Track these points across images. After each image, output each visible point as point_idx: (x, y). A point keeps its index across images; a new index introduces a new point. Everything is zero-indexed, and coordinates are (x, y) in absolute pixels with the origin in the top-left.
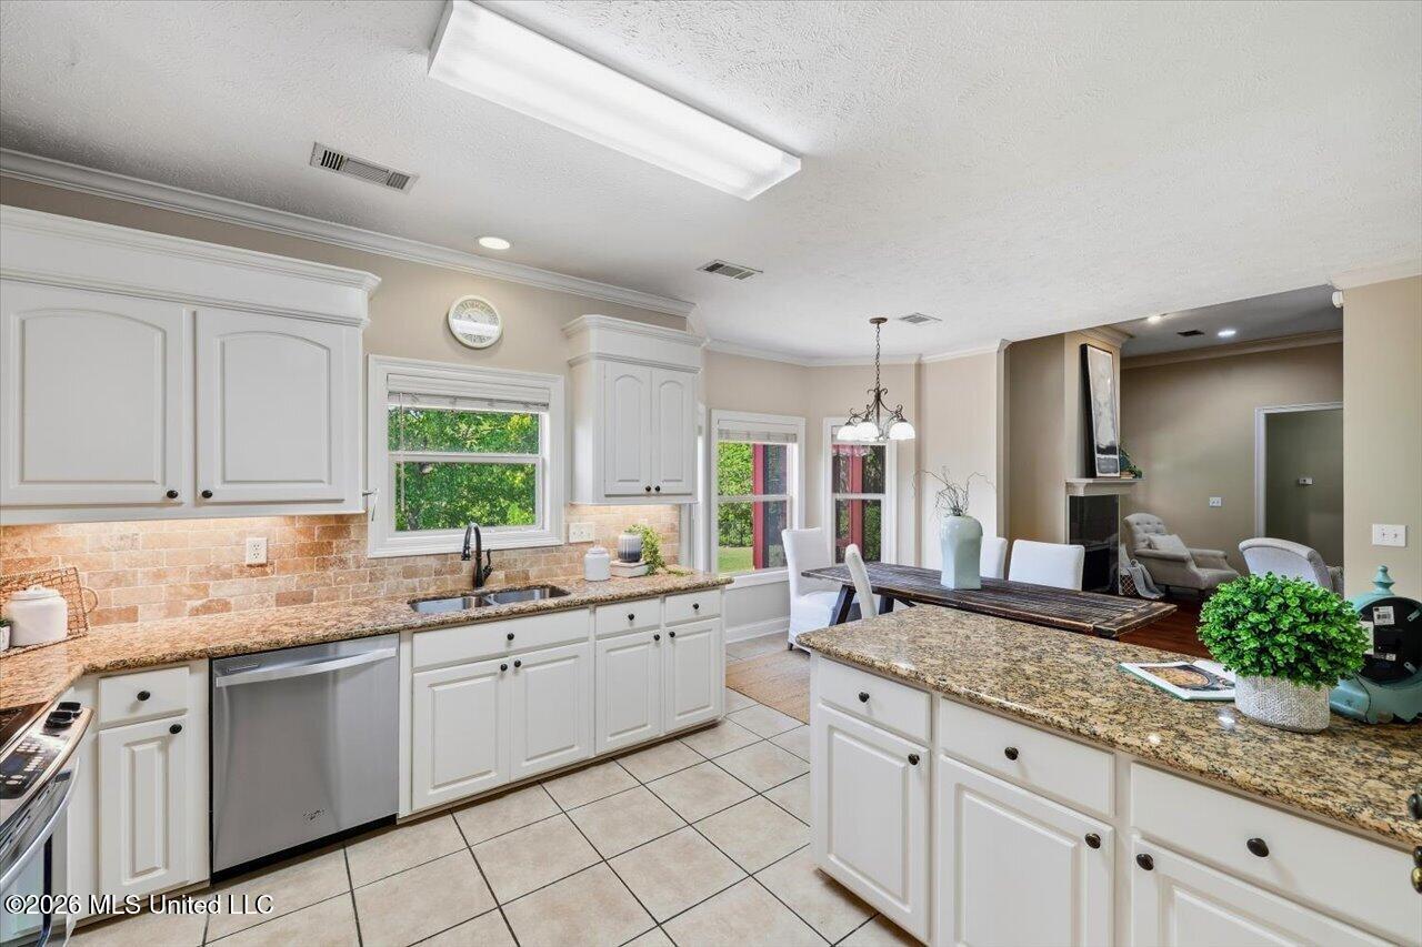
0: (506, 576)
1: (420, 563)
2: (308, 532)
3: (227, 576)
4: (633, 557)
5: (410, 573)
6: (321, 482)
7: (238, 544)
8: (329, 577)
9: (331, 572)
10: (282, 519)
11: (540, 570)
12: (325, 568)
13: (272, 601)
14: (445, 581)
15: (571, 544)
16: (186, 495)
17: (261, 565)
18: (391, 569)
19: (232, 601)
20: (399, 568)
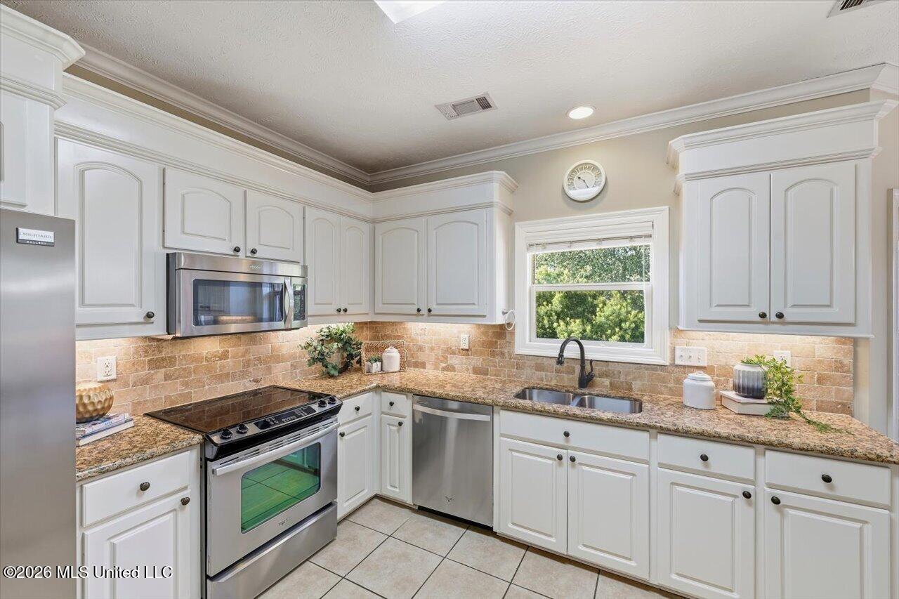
0: (611, 383)
1: (546, 362)
2: (485, 333)
3: (454, 353)
4: (754, 393)
5: (539, 368)
6: (474, 304)
7: (458, 337)
8: (496, 362)
9: (497, 359)
10: (475, 326)
11: (643, 385)
12: (494, 357)
13: (471, 371)
14: (562, 379)
15: (677, 366)
16: (424, 311)
17: (467, 350)
18: (528, 363)
19: (456, 366)
20: (533, 363)
